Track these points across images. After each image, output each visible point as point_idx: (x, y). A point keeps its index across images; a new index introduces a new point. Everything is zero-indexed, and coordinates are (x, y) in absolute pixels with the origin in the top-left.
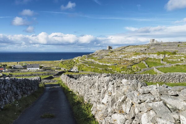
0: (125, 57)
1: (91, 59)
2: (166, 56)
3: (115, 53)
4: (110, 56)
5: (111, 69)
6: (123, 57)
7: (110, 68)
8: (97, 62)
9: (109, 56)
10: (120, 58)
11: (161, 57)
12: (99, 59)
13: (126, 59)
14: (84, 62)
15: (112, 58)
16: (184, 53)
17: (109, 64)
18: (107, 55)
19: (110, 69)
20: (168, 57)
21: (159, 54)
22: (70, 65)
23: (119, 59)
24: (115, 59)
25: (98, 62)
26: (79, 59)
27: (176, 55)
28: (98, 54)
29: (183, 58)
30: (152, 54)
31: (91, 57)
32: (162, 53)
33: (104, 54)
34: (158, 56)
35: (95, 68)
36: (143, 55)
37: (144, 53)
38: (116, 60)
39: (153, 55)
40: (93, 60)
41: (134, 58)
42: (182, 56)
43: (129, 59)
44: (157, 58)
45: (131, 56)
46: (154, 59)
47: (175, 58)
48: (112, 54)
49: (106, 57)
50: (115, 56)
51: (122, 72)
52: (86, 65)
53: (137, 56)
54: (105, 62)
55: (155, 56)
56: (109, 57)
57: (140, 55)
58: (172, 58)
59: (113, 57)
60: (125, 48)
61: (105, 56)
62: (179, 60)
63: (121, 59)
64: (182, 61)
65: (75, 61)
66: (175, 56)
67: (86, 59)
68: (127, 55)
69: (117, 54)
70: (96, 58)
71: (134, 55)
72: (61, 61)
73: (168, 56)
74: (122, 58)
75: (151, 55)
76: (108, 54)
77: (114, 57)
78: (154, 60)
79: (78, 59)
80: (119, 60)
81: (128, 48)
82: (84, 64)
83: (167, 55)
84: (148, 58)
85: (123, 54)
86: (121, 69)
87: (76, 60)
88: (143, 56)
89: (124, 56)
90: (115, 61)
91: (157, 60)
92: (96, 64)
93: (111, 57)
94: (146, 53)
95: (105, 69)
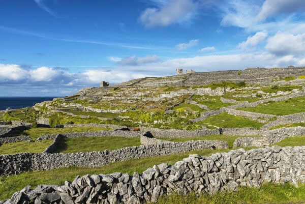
0: (145, 96)
1: (74, 103)
2: (227, 90)
3: (122, 91)
4: (115, 95)
5: (129, 117)
6: (141, 96)
7: (125, 117)
8: (89, 108)
9: (112, 96)
10: (135, 98)
11: (219, 92)
12: (93, 103)
13: (150, 99)
14: (60, 109)
15: (118, 100)
16: (258, 83)
17: (116, 111)
18: (108, 95)
19: (126, 119)
20: (231, 91)
21: (214, 86)
22: (28, 118)
23: (133, 99)
24: (125, 101)
25: (91, 109)
26: (47, 105)
27: (246, 88)
28: (87, 95)
29: (261, 92)
30: (201, 87)
31: (74, 99)
32: (219, 85)
33: (99, 94)
34: (213, 91)
35: (90, 118)
36: (182, 90)
37: (184, 86)
38: (129, 102)
39: (202, 89)
40: (78, 105)
41: (165, 97)
42: (257, 88)
43: (156, 100)
44: (211, 95)
45: (159, 94)
46: (206, 96)
47: (244, 92)
48: (116, 91)
49: (106, 97)
50: (125, 95)
51: (155, 122)
52: (68, 114)
53: (172, 93)
54: (107, 107)
55: (208, 90)
56: (113, 98)
57: (176, 90)
58: (240, 93)
59: (120, 98)
60: (139, 82)
61: (104, 96)
62: (254, 95)
63: (137, 100)
64: (260, 96)
65: (37, 109)
66: (244, 88)
67: (64, 104)
68: (148, 92)
69: (127, 92)
70: (85, 101)
71: (166, 91)
72: (7, 110)
73: (231, 89)
74: (139, 98)
75: (197, 89)
76: (109, 92)
77: (123, 98)
78: (206, 98)
79: (45, 105)
80: (135, 102)
81: (145, 81)
82: (64, 113)
83: (229, 88)
84: (194, 95)
85: (139, 91)
86: (153, 116)
87: (39, 107)
88: (183, 92)
89: (143, 94)
90: (126, 103)
91: (212, 97)
92: (87, 111)
93: (117, 98)
94: (189, 87)
95: (115, 119)
